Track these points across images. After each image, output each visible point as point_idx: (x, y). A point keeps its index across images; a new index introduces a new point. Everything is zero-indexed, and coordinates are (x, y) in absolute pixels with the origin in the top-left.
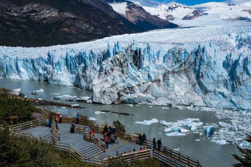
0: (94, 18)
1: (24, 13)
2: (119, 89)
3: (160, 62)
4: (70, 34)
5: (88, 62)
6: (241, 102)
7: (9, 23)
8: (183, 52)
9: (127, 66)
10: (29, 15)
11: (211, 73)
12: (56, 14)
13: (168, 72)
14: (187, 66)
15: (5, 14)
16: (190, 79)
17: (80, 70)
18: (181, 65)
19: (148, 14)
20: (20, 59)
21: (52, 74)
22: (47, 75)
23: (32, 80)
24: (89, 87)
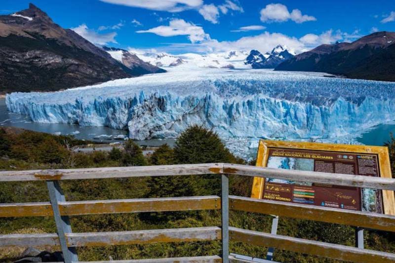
0: (97, 65)
1: (26, 59)
2: (150, 128)
3: (179, 106)
4: (75, 79)
5: (117, 107)
6: (235, 132)
7: (12, 69)
8: (196, 99)
9: (155, 110)
10: (32, 61)
11: (216, 114)
12: (60, 60)
13: (186, 114)
14: (198, 109)
15: (6, 59)
16: (201, 118)
17: (109, 113)
18: (195, 108)
19: (141, 61)
20: (47, 105)
21: (82, 118)
22: (77, 118)
23: (61, 123)
24: (119, 126)
